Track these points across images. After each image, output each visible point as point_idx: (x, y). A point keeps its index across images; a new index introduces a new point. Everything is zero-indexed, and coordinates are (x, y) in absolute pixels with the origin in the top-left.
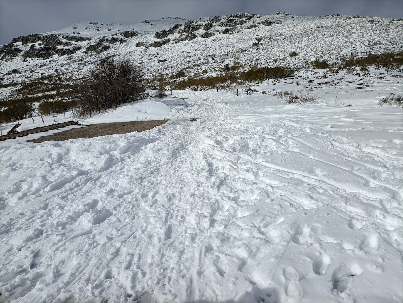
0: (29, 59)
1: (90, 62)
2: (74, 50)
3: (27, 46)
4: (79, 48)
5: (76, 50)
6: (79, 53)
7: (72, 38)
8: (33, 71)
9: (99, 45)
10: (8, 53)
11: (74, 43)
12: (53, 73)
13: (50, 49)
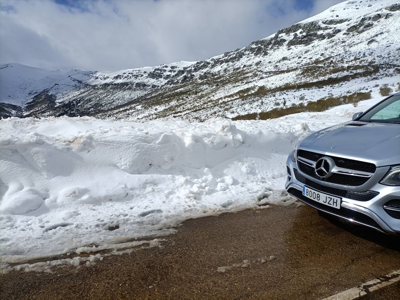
0: (292, 47)
1: (354, 43)
2: (334, 33)
3: (290, 35)
4: (339, 31)
5: (336, 33)
6: (340, 35)
7: (331, 22)
8: (300, 57)
9: (360, 25)
10: (275, 44)
11: (333, 26)
12: (319, 58)
13: (310, 35)
